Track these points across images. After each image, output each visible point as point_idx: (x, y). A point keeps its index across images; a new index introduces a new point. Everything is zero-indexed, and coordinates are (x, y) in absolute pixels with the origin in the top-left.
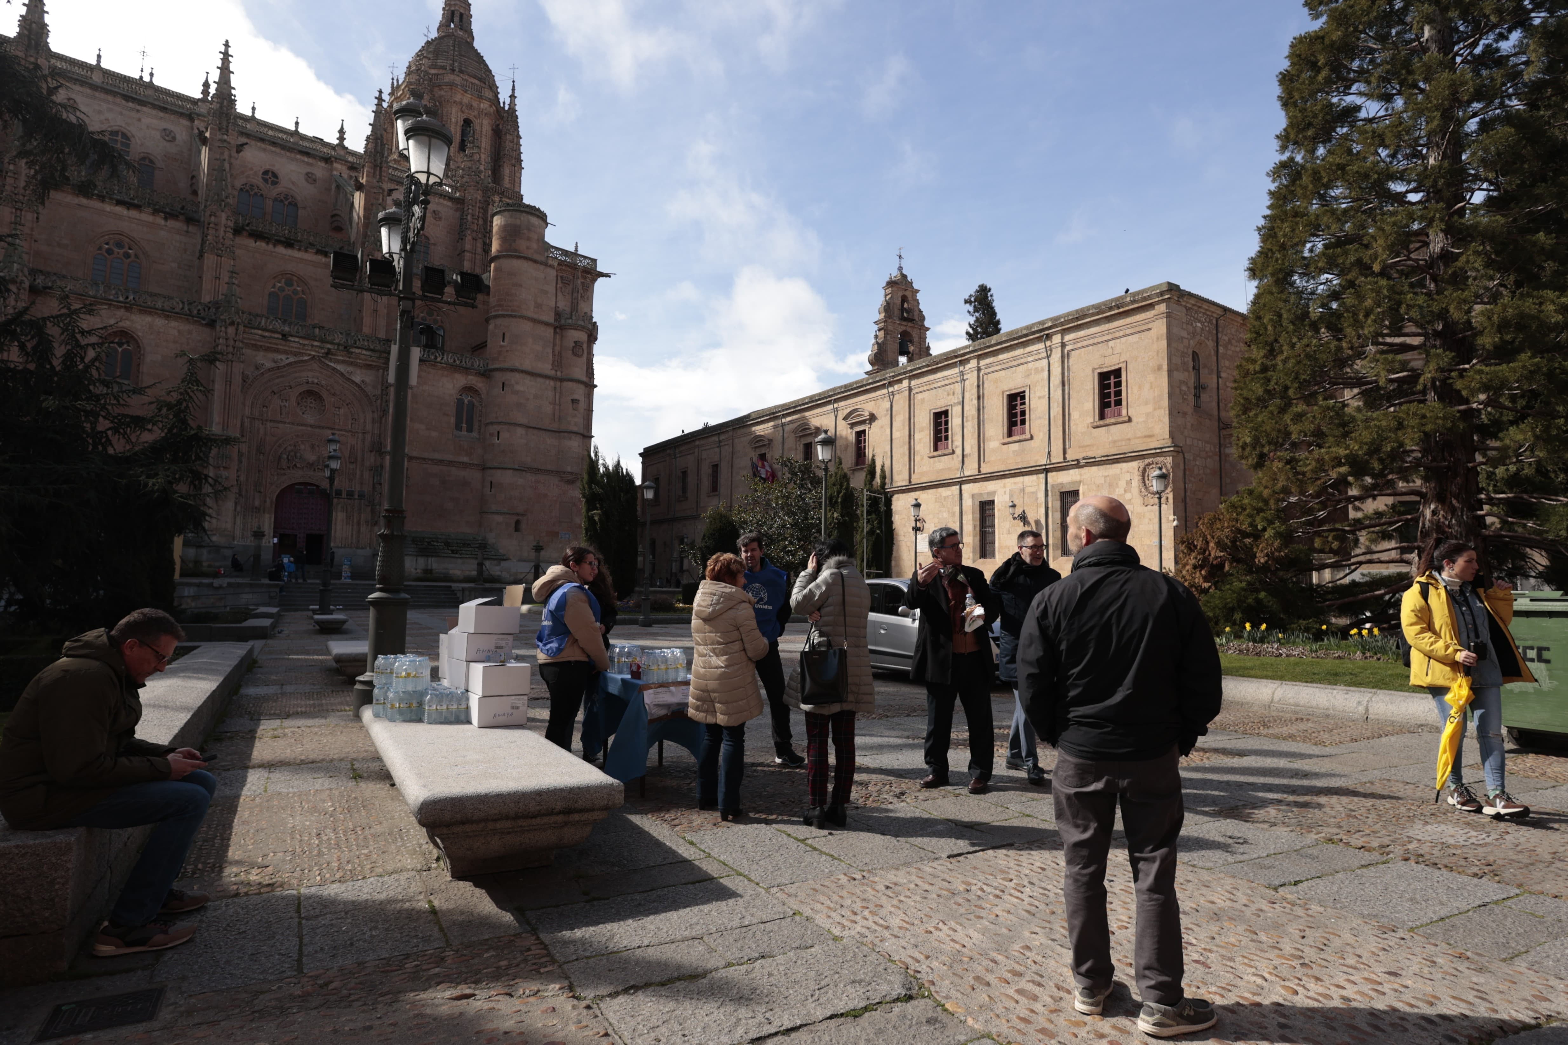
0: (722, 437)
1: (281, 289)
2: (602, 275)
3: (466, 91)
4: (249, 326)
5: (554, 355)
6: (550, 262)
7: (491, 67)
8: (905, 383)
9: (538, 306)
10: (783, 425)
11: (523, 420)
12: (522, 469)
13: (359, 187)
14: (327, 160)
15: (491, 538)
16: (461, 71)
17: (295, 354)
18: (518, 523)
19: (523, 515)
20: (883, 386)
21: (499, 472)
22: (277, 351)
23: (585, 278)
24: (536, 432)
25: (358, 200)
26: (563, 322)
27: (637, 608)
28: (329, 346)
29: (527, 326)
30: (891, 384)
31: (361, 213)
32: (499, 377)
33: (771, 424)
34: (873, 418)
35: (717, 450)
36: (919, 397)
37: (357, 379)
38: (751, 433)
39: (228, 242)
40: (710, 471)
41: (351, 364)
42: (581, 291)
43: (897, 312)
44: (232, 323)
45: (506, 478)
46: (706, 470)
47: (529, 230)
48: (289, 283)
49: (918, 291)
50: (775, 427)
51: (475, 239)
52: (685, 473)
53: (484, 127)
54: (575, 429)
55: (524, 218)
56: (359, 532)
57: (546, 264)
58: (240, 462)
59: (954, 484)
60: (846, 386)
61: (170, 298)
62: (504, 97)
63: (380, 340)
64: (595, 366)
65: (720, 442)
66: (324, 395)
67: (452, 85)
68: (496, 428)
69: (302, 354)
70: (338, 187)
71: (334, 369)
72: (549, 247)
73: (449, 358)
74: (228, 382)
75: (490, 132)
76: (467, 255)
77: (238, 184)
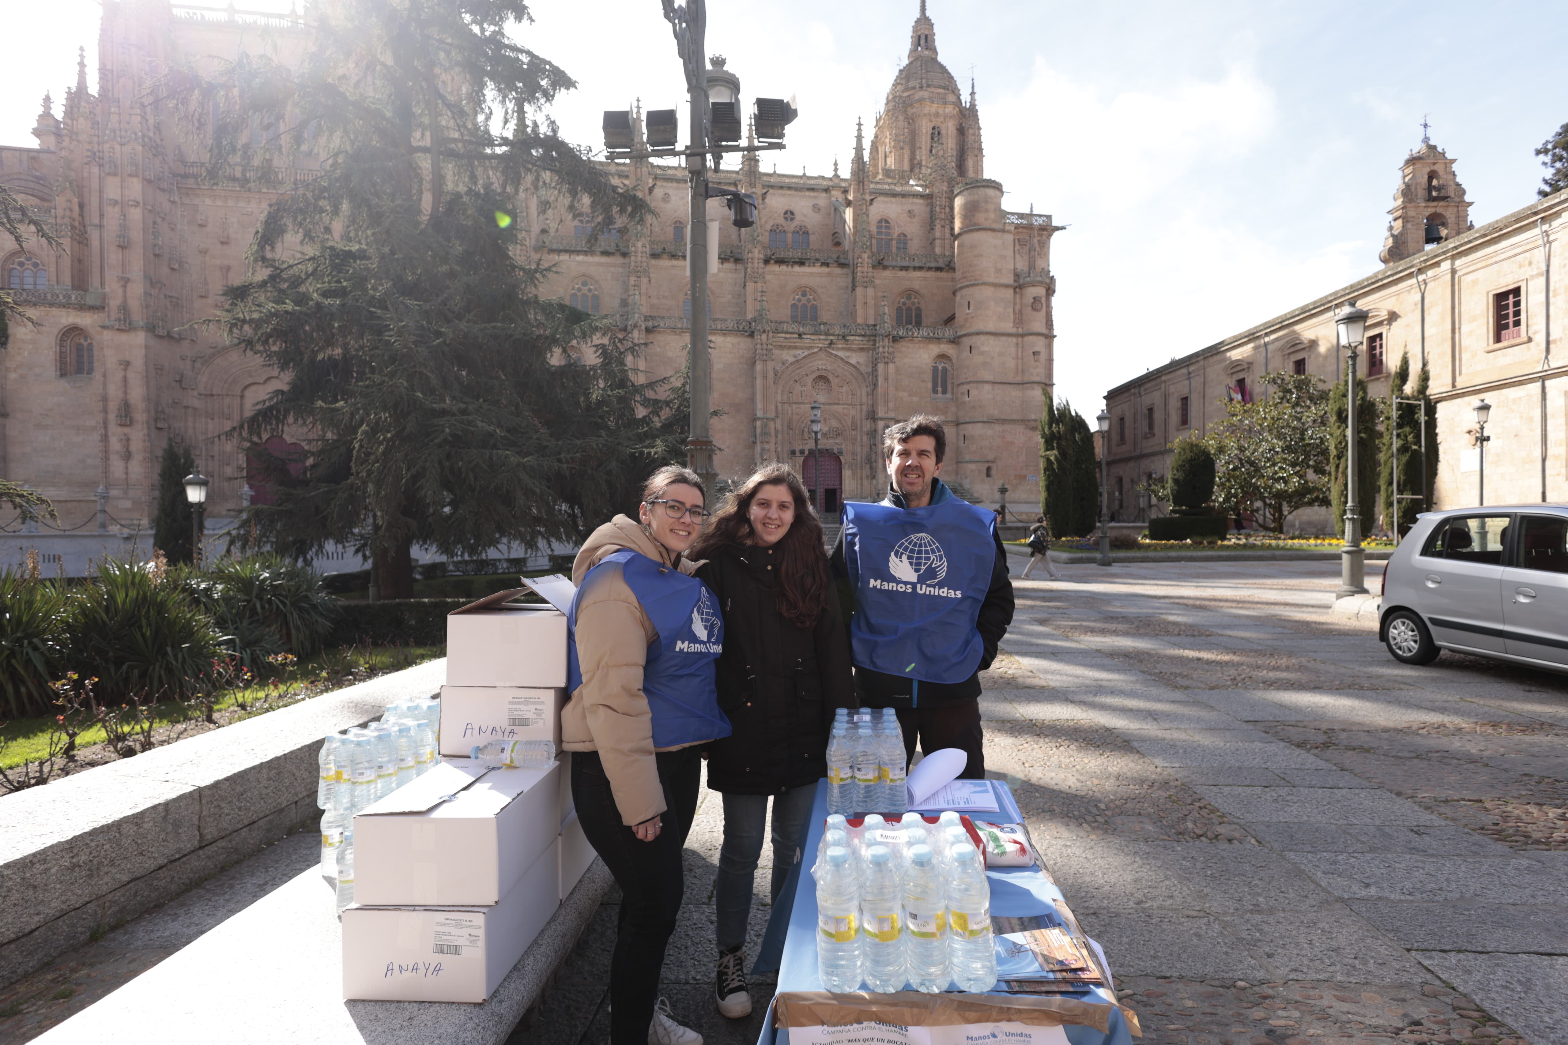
0: (1192, 368)
1: (799, 300)
2: (1058, 229)
3: (933, 102)
4: (776, 331)
5: (1014, 313)
6: (1007, 228)
7: (953, 74)
8: (1446, 265)
9: (998, 271)
10: (1266, 344)
11: (988, 377)
12: (990, 421)
13: (849, 204)
14: (827, 190)
15: (967, 484)
16: (928, 86)
17: (809, 348)
18: (989, 469)
19: (993, 462)
20: (1410, 275)
21: (970, 426)
22: (796, 348)
23: (1041, 235)
24: (1001, 386)
25: (849, 214)
26: (1021, 281)
27: (1096, 546)
28: (831, 338)
29: (989, 291)
30: (1420, 271)
31: (851, 225)
32: (967, 342)
33: (1251, 345)
34: (1393, 317)
35: (1187, 382)
36: (1466, 281)
37: (853, 361)
38: (1225, 359)
39: (760, 271)
40: (1179, 404)
41: (849, 349)
42: (1038, 249)
43: (1421, 193)
44: (764, 332)
45: (975, 430)
46: (1174, 404)
47: (986, 202)
48: (804, 294)
49: (1453, 161)
50: (1256, 348)
51: (943, 227)
52: (1151, 410)
53: (949, 129)
54: (1037, 379)
55: (982, 192)
56: (862, 485)
57: (1003, 231)
58: (776, 437)
59: (1532, 381)
60: (1351, 286)
61: (725, 320)
62: (965, 98)
63: (868, 326)
64: (1054, 318)
65: (1189, 373)
66: (831, 377)
67: (921, 101)
68: (967, 387)
69: (812, 347)
70: (836, 209)
71: (836, 356)
72: (1005, 214)
73: (924, 332)
74: (765, 377)
75: (955, 132)
76: (938, 242)
77: (768, 227)
